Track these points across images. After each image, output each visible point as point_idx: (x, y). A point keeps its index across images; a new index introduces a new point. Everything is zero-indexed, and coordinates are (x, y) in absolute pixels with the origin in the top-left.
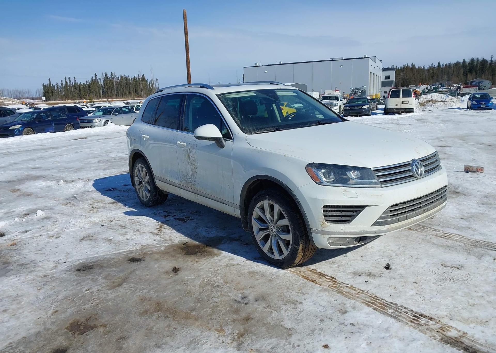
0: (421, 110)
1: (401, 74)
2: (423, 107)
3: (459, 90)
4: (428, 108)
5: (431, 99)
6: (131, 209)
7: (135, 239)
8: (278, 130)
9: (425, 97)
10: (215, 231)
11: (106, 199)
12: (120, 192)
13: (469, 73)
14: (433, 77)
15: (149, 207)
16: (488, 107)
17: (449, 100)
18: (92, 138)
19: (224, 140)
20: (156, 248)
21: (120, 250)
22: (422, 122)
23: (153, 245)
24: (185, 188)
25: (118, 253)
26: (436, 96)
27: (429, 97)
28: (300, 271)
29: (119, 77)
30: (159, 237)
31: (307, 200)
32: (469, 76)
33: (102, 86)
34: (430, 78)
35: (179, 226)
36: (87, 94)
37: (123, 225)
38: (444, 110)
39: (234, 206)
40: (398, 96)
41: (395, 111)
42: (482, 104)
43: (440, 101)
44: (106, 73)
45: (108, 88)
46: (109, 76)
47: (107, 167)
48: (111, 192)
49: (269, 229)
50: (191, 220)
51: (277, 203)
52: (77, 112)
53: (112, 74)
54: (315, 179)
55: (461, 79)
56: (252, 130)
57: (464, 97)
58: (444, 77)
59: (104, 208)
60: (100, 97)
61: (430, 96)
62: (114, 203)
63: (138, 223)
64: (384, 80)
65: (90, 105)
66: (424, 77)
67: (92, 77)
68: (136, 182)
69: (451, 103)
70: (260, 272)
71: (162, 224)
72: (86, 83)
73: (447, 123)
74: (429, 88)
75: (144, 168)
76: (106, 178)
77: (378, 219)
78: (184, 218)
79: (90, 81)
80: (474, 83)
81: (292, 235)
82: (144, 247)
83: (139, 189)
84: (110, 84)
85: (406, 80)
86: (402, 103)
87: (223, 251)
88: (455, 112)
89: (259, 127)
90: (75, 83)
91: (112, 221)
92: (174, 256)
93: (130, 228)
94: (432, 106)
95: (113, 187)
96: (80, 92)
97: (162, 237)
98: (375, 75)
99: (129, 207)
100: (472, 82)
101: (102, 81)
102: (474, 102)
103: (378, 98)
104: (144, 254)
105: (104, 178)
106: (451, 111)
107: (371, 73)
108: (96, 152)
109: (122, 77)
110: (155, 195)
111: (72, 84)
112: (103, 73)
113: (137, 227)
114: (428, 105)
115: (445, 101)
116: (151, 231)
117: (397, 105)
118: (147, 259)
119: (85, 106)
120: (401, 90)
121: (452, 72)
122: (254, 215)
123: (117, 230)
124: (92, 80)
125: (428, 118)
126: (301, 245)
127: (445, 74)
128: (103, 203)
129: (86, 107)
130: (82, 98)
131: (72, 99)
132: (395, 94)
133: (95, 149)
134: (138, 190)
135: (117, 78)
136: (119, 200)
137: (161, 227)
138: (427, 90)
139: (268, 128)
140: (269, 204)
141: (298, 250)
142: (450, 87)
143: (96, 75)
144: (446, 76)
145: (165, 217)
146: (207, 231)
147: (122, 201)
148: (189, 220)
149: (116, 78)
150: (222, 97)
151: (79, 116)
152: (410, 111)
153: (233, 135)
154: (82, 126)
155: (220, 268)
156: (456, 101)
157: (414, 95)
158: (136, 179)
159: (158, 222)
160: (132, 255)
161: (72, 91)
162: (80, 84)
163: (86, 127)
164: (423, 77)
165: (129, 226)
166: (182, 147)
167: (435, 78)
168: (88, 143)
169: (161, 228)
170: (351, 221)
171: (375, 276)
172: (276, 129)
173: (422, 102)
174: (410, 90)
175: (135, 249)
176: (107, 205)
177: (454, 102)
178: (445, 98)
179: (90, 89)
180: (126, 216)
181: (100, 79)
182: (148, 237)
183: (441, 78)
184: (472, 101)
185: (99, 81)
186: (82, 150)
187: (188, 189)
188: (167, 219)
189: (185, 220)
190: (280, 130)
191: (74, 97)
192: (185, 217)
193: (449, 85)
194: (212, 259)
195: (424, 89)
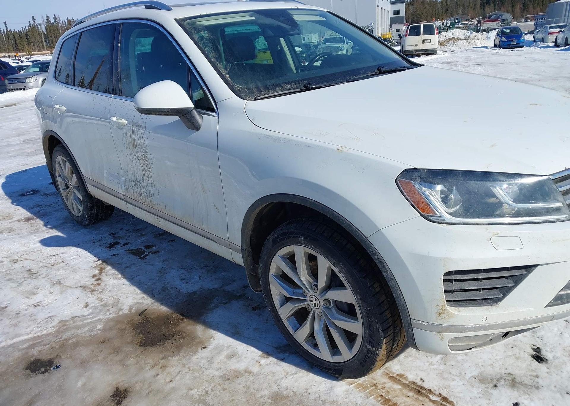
0: (442, 51)
1: (411, 7)
2: (443, 47)
3: (479, 25)
4: (449, 48)
5: (452, 36)
6: (55, 233)
7: (51, 303)
8: (307, 89)
9: (445, 35)
10: (197, 277)
11: (18, 212)
12: (42, 197)
13: (487, 5)
14: (446, 11)
15: (86, 226)
16: (520, 44)
17: (473, 37)
18: (23, 105)
19: (198, 113)
20: (87, 328)
21: (17, 336)
22: (452, 65)
23: (81, 321)
24: (134, 203)
25: (10, 346)
26: (457, 33)
27: (449, 34)
28: (375, 382)
29: (65, 22)
30: (94, 298)
31: (404, 260)
32: (487, 9)
33: (44, 34)
34: (444, 12)
35: (133, 268)
36: (25, 44)
37: (34, 271)
38: (469, 50)
39: (229, 245)
40: (418, 34)
41: (415, 52)
42: (512, 40)
43: (463, 39)
44: (47, 16)
45: (53, 36)
46: (52, 20)
47: (33, 150)
48: (28, 197)
49: (305, 301)
50: (154, 253)
51: (326, 255)
52: (4, 69)
53: (55, 18)
54: (423, 210)
55: (478, 12)
56: (255, 90)
57: (490, 33)
58: (459, 10)
59: (10, 230)
60: (44, 48)
61: (451, 33)
62: (28, 220)
63: (62, 264)
64: (393, 16)
65: (26, 58)
66: (437, 11)
67: (30, 22)
68: (59, 184)
69: (475, 41)
70: (295, 393)
71: (104, 265)
72: (21, 30)
73: (483, 65)
74: (445, 24)
75: (67, 163)
76: (26, 170)
77: (562, 290)
78: (143, 248)
79: (27, 27)
80: (492, 17)
81: (364, 324)
82: (64, 325)
83: (66, 197)
84: (54, 30)
85: (416, 16)
86: (423, 43)
87: (214, 332)
88: (482, 52)
89: (268, 83)
90: (7, 30)
91: (15, 262)
92: (118, 351)
93: (47, 275)
94: (454, 45)
95: (34, 188)
96: (15, 42)
97: (102, 296)
98: (383, 10)
99: (53, 228)
100: (490, 16)
101: (43, 26)
102: (504, 39)
103: (389, 38)
104: (60, 347)
105: (23, 171)
106: (477, 51)
107: (378, 6)
108: (24, 127)
109: (69, 21)
110: (91, 209)
111: (2, 31)
112: (43, 17)
113: (59, 273)
114: (449, 44)
115: (468, 39)
116: (82, 283)
117: (416, 45)
118: (65, 362)
119: (19, 60)
120: (422, 25)
121: (468, 4)
122: (273, 270)
123: (20, 284)
124: (30, 26)
125: (457, 61)
126: (384, 347)
127: (460, 6)
128: (11, 221)
129: (19, 62)
130: (19, 51)
131: (6, 51)
132: (415, 31)
133: (23, 121)
134: (64, 198)
135: (63, 23)
136: (39, 212)
137: (101, 270)
138: (444, 27)
139: (286, 83)
140: (306, 253)
141: (376, 355)
142: (467, 23)
143: (34, 20)
144: (461, 10)
145: (111, 246)
146: (183, 276)
147: (43, 216)
148: (150, 252)
149: (61, 22)
150: (189, 24)
151: (5, 75)
152: (432, 52)
153: (215, 103)
154: (12, 88)
155: (210, 387)
156: (481, 38)
157: (437, 32)
158: (59, 180)
159: (96, 259)
160: (35, 353)
161: (4, 42)
162: (14, 32)
163: (18, 89)
164: (435, 11)
165: (44, 271)
166: (121, 127)
167: (449, 11)
168: (16, 112)
169: (100, 273)
170: (500, 300)
171: (526, 385)
172: (305, 87)
173: (442, 41)
174: (433, 25)
175: (45, 332)
176: (16, 225)
177: (479, 39)
178: (468, 34)
179: (28, 39)
180: (44, 248)
181: (40, 25)
182: (75, 297)
183: (456, 12)
184: (501, 37)
185: (39, 27)
186: (3, 124)
187: (141, 205)
188: (114, 251)
189: (144, 252)
190: (313, 89)
191: (9, 49)
192: (145, 247)
193: (466, 20)
194: (194, 358)
195: (440, 26)
